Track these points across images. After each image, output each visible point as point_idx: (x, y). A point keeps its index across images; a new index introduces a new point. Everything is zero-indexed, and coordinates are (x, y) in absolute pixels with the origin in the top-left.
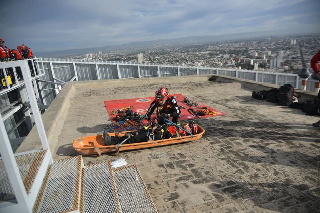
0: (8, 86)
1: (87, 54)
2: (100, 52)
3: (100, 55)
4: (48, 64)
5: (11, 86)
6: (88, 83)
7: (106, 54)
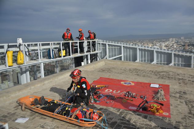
0: (62, 56)
1: (172, 39)
2: (182, 38)
3: (182, 40)
4: (104, 45)
5: (64, 56)
6: (114, 62)
7: (188, 39)
